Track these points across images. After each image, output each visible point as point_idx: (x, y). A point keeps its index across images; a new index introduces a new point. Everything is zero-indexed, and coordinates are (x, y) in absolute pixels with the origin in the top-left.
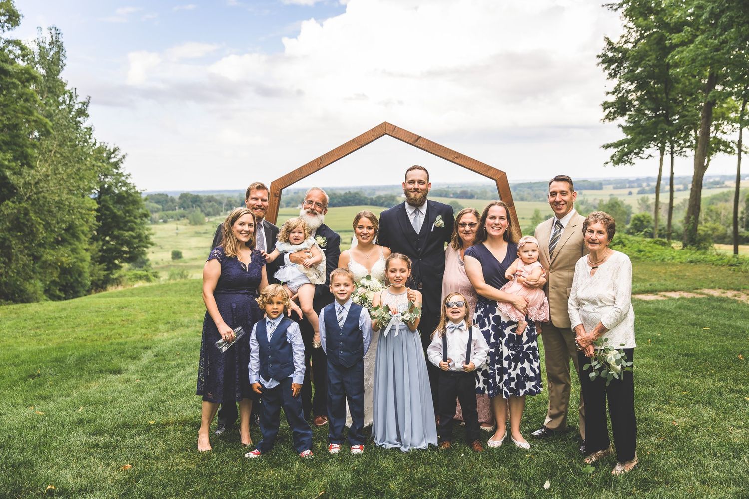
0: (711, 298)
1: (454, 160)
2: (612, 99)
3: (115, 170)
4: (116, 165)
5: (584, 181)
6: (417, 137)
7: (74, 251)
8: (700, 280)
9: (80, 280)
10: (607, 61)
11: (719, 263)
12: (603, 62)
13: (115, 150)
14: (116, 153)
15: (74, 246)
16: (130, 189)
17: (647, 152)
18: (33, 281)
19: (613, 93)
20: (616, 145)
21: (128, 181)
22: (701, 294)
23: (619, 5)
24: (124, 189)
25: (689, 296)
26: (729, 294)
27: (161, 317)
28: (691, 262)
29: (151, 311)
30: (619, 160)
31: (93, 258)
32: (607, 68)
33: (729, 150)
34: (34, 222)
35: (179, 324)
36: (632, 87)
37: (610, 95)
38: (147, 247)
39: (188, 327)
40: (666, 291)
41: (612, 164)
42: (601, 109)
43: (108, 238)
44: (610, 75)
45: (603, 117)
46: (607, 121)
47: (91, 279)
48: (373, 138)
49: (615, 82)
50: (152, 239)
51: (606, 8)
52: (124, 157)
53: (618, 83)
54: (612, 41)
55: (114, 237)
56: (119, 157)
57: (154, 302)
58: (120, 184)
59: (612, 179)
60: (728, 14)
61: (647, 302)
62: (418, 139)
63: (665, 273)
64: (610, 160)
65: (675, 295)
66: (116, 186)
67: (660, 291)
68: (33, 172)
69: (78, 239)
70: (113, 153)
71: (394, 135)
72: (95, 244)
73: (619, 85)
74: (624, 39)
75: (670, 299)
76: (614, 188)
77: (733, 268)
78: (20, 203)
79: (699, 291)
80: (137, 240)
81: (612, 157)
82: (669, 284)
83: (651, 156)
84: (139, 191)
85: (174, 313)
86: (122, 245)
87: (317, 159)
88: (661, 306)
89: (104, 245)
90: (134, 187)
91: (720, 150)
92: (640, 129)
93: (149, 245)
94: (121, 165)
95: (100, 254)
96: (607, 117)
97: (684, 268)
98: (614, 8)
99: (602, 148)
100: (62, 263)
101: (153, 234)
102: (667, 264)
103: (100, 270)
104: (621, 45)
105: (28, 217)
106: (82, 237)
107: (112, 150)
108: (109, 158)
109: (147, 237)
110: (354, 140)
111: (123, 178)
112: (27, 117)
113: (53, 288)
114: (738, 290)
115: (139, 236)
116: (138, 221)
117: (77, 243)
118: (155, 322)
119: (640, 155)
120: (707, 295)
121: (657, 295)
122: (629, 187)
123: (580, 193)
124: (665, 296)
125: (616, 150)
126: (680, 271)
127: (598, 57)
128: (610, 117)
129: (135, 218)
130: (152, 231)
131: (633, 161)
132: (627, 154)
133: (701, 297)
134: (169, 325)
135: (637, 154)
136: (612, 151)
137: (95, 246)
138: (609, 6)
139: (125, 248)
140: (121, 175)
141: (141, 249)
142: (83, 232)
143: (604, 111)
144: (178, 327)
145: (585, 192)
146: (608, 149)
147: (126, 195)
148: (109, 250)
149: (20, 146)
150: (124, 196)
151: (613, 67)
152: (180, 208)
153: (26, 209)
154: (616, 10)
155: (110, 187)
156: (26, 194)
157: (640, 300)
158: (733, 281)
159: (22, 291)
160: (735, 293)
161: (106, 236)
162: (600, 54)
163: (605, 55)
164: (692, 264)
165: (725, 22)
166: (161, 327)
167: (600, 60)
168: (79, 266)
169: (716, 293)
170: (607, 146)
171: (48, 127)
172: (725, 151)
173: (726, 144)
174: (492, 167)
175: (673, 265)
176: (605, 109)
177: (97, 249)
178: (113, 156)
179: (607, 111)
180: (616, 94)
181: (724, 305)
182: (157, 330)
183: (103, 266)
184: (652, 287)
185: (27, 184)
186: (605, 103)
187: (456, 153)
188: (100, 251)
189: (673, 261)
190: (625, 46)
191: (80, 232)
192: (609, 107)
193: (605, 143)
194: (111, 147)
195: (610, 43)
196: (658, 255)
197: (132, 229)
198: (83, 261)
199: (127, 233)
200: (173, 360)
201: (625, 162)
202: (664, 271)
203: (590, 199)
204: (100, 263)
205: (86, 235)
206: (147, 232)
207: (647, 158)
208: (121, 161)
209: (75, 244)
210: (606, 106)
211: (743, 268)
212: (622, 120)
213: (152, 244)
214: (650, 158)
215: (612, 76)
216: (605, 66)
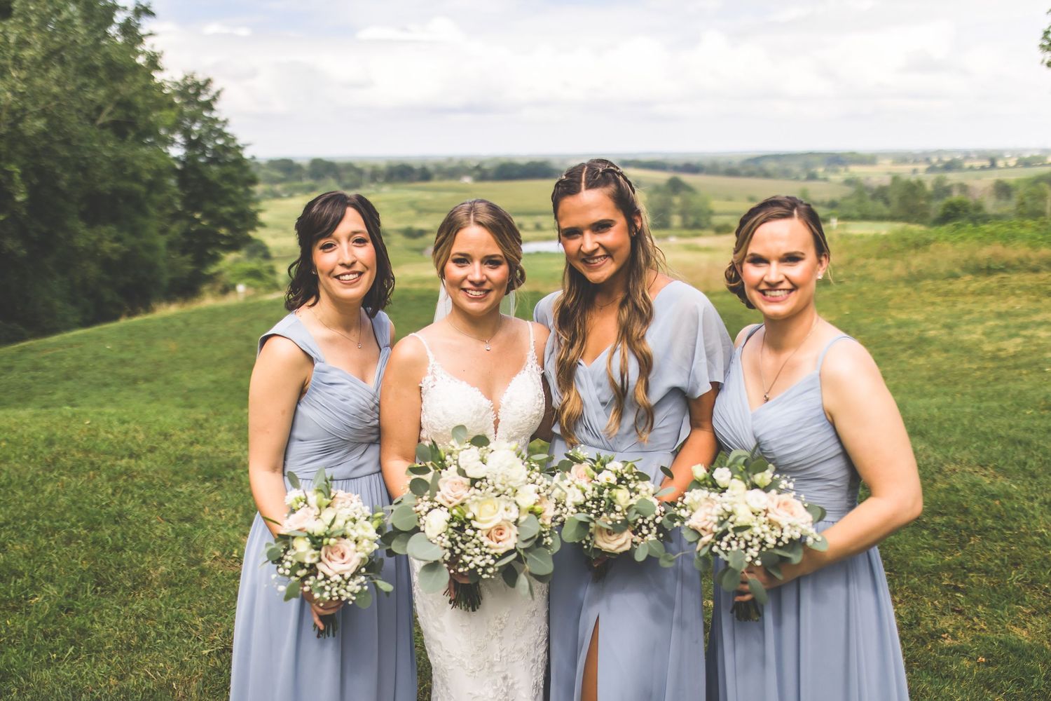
3: (206, 114)
4: (208, 106)
5: (851, 153)
9: (150, 277)
13: (208, 81)
14: (208, 87)
16: (229, 142)
21: (226, 130)
24: (220, 141)
31: (171, 244)
38: (255, 231)
43: (198, 216)
47: (170, 276)
50: (263, 217)
52: (218, 93)
55: (208, 215)
56: (212, 93)
58: (215, 134)
66: (209, 138)
69: (145, 214)
70: (203, 87)
72: (177, 223)
76: (895, 163)
80: (236, 221)
84: (241, 146)
86: (218, 226)
89: (190, 225)
90: (234, 139)
93: (258, 228)
94: (215, 106)
103: (184, 262)
106: (153, 211)
107: (202, 83)
108: (197, 94)
109: (253, 215)
111: (218, 126)
115: (242, 215)
116: (241, 189)
122: (913, 163)
123: (846, 171)
129: (236, 185)
130: (262, 207)
137: (177, 227)
139: (223, 231)
140: (215, 120)
141: (245, 232)
145: (852, 168)
147: (222, 151)
150: (219, 152)
152: (309, 178)
155: (200, 138)
161: (195, 212)
168: (143, 257)
177: (179, 232)
178: (203, 91)
183: (189, 257)
188: (184, 234)
194: (200, 78)
197: (231, 203)
199: (223, 209)
204: (184, 252)
205: (160, 209)
206: (253, 208)
208: (214, 99)
209: (137, 221)
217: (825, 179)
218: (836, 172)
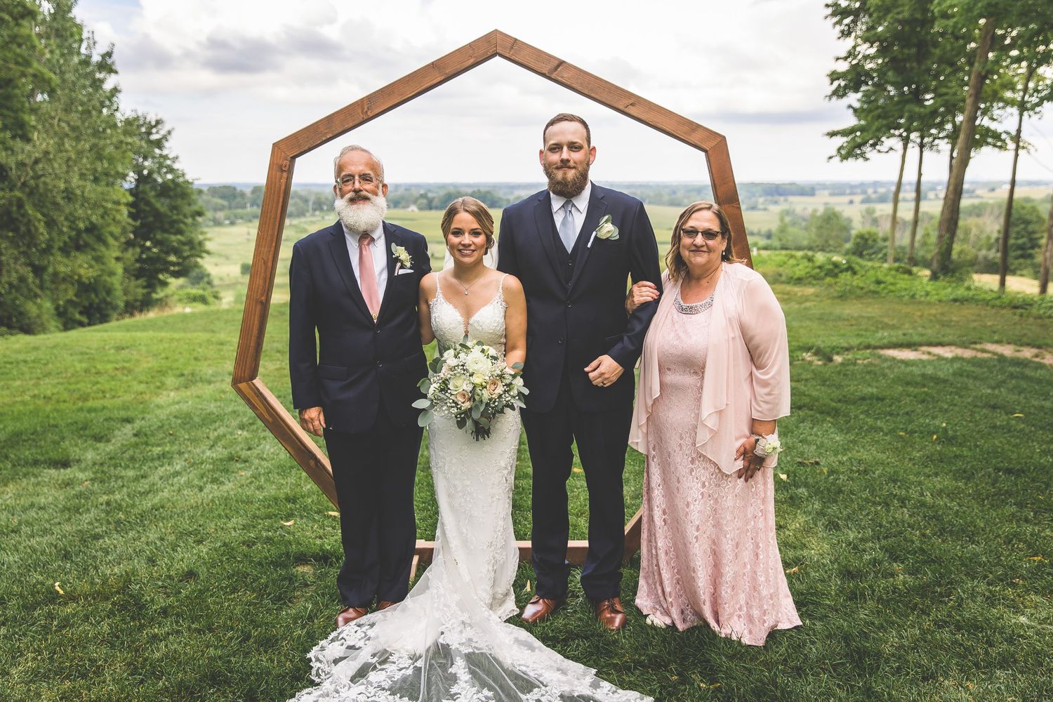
0: (1002, 358)
1: (626, 110)
2: (843, 67)
3: (157, 151)
4: (159, 144)
5: (791, 184)
6: (557, 62)
7: (99, 259)
8: (974, 329)
9: (108, 299)
10: (839, 13)
11: (998, 302)
12: (834, 14)
13: (158, 122)
14: (159, 127)
15: (99, 254)
16: (178, 177)
17: (888, 142)
18: (39, 301)
19: (845, 59)
20: (844, 133)
21: (176, 166)
22: (984, 351)
24: (169, 176)
25: (968, 354)
26: (1027, 353)
27: (175, 365)
28: (955, 300)
29: (163, 355)
30: (852, 151)
31: (126, 270)
32: (839, 23)
33: (999, 144)
34: (32, 218)
35: (198, 378)
36: (872, 51)
37: (840, 62)
38: (202, 257)
39: (210, 382)
40: (930, 344)
41: (838, 158)
42: (828, 80)
43: (148, 244)
44: (842, 32)
45: (829, 93)
46: (834, 98)
47: (125, 298)
48: (472, 61)
49: (849, 43)
50: (209, 246)
52: (169, 133)
53: (853, 44)
55: (157, 243)
56: (163, 132)
57: (172, 340)
58: (165, 170)
59: (828, 183)
61: (906, 363)
62: (558, 66)
63: (921, 316)
64: (835, 154)
65: (947, 352)
66: (159, 173)
67: (921, 345)
68: (28, 147)
69: (105, 243)
70: (155, 126)
71: (513, 57)
72: (131, 251)
73: (854, 47)
75: (940, 358)
76: (832, 195)
77: (1019, 311)
78: (11, 190)
79: (978, 346)
80: (186, 248)
81: (839, 150)
82: (930, 333)
83: (891, 149)
84: (190, 181)
85: (196, 359)
86: (168, 253)
87: (362, 100)
88: (929, 371)
89: (142, 252)
90: (183, 175)
91: (988, 144)
92: (880, 111)
93: (204, 255)
94: (166, 144)
95: (138, 265)
96: (835, 92)
97: (946, 309)
100: (80, 276)
101: (209, 240)
102: (920, 303)
103: (137, 287)
105: (22, 211)
106: (111, 241)
107: (153, 123)
108: (149, 133)
109: (200, 243)
110: (434, 65)
111: (168, 162)
112: (21, 68)
113: (71, 310)
114: (1039, 347)
115: (190, 243)
116: (189, 221)
117: (103, 248)
118: (162, 372)
119: (878, 147)
120: (995, 354)
121: (916, 350)
122: (850, 194)
123: (786, 200)
124: (929, 353)
125: (845, 139)
126: (942, 314)
127: (827, 6)
128: (839, 93)
129: (185, 216)
130: (209, 236)
131: (867, 155)
132: (859, 146)
133: (986, 355)
134: (182, 379)
135: (874, 145)
136: (840, 141)
137: (131, 255)
139: (173, 258)
140: (166, 157)
141: (193, 260)
142: (112, 234)
143: (832, 84)
144: (194, 383)
145: (791, 199)
146: (834, 138)
147: (172, 186)
148: (151, 260)
149: (13, 111)
150: (169, 187)
151: (847, 21)
152: (252, 205)
153: (19, 200)
155: (150, 173)
156: (19, 179)
157: (894, 359)
158: (1025, 331)
159: (21, 314)
160: (1035, 351)
161: (146, 241)
163: (836, 4)
164: (957, 304)
166: (170, 381)
167: (830, 10)
168: (105, 281)
169: (1007, 351)
170: (832, 134)
171: (53, 85)
172: (995, 146)
173: (997, 136)
174: (699, 126)
175: (929, 303)
176: (832, 81)
177: (133, 259)
178: (154, 130)
179: (836, 83)
180: (849, 60)
181: (1028, 372)
182: (162, 386)
183: (141, 281)
184: (907, 339)
185: (21, 165)
186: (834, 73)
187: (631, 95)
188: (137, 261)
189: (928, 298)
191: (107, 234)
192: (838, 79)
193: (830, 129)
194: (152, 118)
196: (906, 289)
197: (180, 232)
198: (112, 274)
199: (173, 238)
200: (159, 445)
201: (856, 156)
202: (919, 313)
203: (798, 209)
204: (137, 277)
205: (116, 239)
206: (201, 237)
207: (887, 152)
208: (165, 137)
209: (101, 251)
210: (834, 76)
211: (1034, 311)
212: (854, 99)
213: (208, 253)
214: (891, 152)
215: (845, 34)
216: (836, 19)
217: (765, 209)
218: (776, 203)
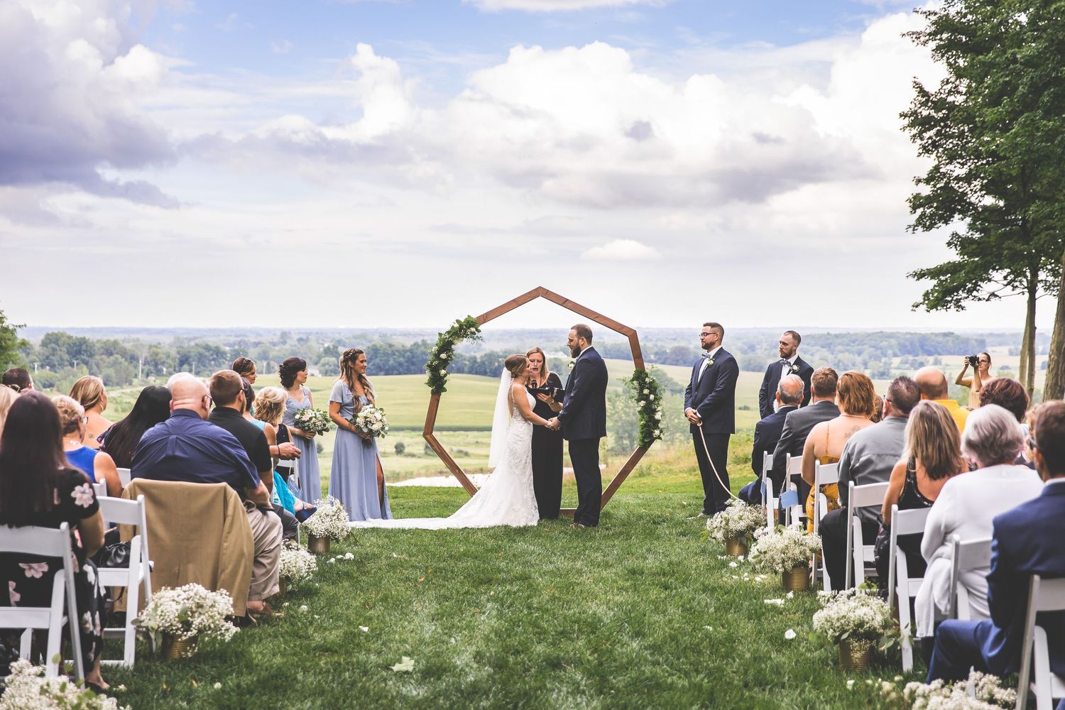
2: (926, 190)
10: (919, 123)
12: (912, 125)
17: (986, 288)
20: (934, 273)
23: (930, 34)
30: (938, 300)
32: (919, 136)
41: (924, 307)
42: (909, 207)
44: (924, 147)
45: (913, 222)
46: (920, 229)
48: (530, 298)
49: (930, 162)
51: (908, 38)
53: (937, 162)
54: (926, 89)
60: (1052, 90)
62: (566, 301)
64: (922, 301)
71: (547, 297)
73: (937, 168)
74: (950, 86)
81: (926, 295)
83: (996, 296)
92: (974, 246)
96: (920, 221)
98: (923, 39)
99: (910, 278)
104: (944, 96)
119: (975, 293)
125: (935, 282)
127: (903, 115)
128: (926, 223)
131: (963, 303)
135: (970, 292)
136: (929, 284)
138: (914, 36)
143: (914, 211)
146: (921, 279)
151: (931, 133)
154: (925, 43)
162: (906, 110)
163: (914, 113)
165: (1048, 101)
167: (907, 121)
170: (920, 275)
174: (625, 326)
176: (914, 208)
179: (919, 211)
186: (917, 197)
190: (951, 99)
192: (919, 206)
193: (917, 268)
195: (923, 92)
207: (988, 300)
210: (917, 202)
214: (993, 299)
215: (925, 150)
216: (914, 131)
